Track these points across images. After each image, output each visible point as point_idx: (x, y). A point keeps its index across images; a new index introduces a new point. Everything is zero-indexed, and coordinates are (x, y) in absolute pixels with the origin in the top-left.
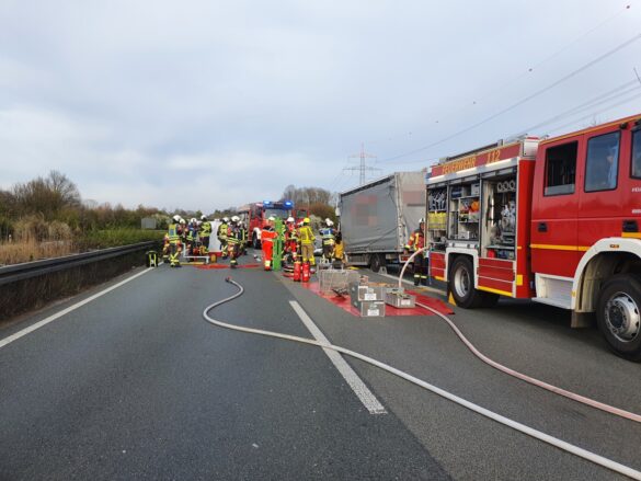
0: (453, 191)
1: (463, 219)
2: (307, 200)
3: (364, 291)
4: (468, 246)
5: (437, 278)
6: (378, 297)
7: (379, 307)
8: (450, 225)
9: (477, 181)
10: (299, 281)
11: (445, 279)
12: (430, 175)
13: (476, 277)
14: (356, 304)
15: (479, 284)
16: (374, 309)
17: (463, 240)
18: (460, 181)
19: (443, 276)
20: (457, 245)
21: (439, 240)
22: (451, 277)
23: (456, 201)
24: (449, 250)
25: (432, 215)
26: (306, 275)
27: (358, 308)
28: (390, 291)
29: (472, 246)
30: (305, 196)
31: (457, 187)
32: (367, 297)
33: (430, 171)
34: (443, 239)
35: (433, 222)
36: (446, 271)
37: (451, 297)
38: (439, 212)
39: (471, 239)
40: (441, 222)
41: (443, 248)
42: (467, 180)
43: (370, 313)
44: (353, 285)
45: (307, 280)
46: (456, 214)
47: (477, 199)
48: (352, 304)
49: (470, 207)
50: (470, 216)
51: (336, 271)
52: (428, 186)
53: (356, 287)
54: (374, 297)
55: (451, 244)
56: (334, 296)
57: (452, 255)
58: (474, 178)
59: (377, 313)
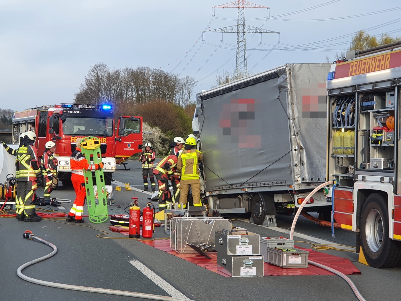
0: (363, 100)
1: (376, 141)
2: (131, 94)
3: (236, 242)
4: (382, 179)
5: (344, 226)
6: (255, 250)
7: (256, 264)
8: (360, 149)
9: (392, 89)
10: (138, 236)
11: (354, 228)
12: (334, 76)
13: (391, 221)
14: (224, 261)
15: (396, 232)
16: (248, 266)
17: (376, 171)
18: (370, 87)
19: (350, 223)
20: (368, 178)
21: (346, 170)
22: (361, 225)
23: (368, 115)
24: (359, 185)
25: (336, 134)
26: (148, 228)
27: (227, 266)
28: (273, 244)
29: (386, 179)
30: (128, 86)
31: (368, 95)
32: (240, 251)
33: (333, 68)
34: (351, 169)
35: (338, 144)
36: (354, 216)
37: (361, 254)
38: (346, 130)
39: (387, 170)
40: (348, 144)
41: (350, 182)
42: (380, 86)
43: (244, 272)
44: (221, 235)
45: (150, 235)
46: (366, 133)
47: (392, 113)
48: (220, 262)
49: (384, 125)
50: (384, 136)
51: (195, 219)
52: (330, 90)
53: (225, 238)
54: (249, 250)
55: (360, 177)
56: (194, 254)
57: (362, 192)
58: (388, 85)
59: (252, 272)
